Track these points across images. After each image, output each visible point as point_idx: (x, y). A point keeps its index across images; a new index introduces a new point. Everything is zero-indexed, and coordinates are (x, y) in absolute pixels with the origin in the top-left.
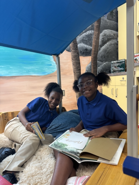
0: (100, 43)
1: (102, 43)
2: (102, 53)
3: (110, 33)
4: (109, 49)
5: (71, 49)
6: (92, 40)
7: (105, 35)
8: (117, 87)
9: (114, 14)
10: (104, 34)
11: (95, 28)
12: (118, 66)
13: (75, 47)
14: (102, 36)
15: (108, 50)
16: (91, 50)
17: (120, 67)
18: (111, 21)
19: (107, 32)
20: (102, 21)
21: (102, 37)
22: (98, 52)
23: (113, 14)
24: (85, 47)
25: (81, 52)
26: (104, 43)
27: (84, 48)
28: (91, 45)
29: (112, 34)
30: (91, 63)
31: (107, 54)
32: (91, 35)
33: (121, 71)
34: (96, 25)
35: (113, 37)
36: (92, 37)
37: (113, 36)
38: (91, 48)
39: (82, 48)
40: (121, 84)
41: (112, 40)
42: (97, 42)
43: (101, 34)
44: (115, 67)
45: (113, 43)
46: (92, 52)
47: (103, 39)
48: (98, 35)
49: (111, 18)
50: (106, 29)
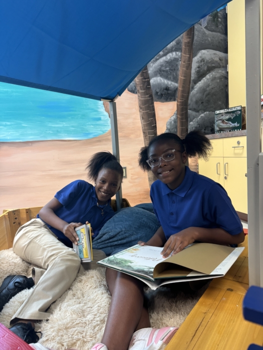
0: (193, 76)
1: (196, 76)
2: (198, 95)
3: (213, 56)
4: (211, 87)
5: (138, 88)
6: (178, 70)
7: (203, 60)
8: (226, 160)
9: (219, 19)
10: (200, 59)
11: (183, 47)
12: (229, 120)
13: (146, 84)
14: (197, 62)
16: (177, 89)
17: (233, 121)
18: (214, 33)
19: (206, 54)
20: (196, 33)
21: (198, 65)
22: (189, 93)
23: (218, 20)
24: (164, 83)
25: (157, 93)
26: (201, 75)
27: (164, 86)
28: (175, 79)
29: (217, 59)
30: (177, 114)
31: (206, 96)
32: (176, 60)
33: (234, 128)
34: (186, 41)
35: (219, 64)
36: (177, 65)
37: (219, 61)
38: (176, 85)
39: (159, 85)
40: (235, 154)
41: (216, 70)
42: (187, 74)
43: (195, 59)
44: (223, 122)
45: (218, 75)
46: (179, 94)
47: (199, 67)
48: (190, 60)
49: (213, 28)
50: (204, 49)
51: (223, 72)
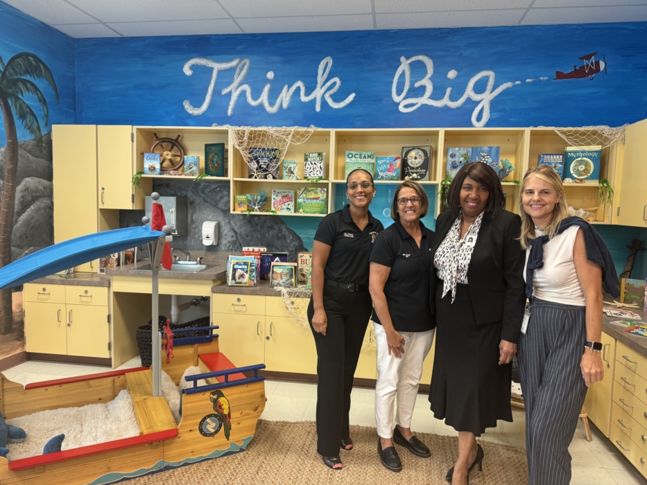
0: (17, 208)
1: (20, 207)
2: (22, 229)
3: (37, 184)
4: (35, 219)
7: (27, 189)
8: (70, 307)
9: (44, 145)
10: (24, 188)
11: (6, 174)
14: (20, 192)
15: (32, 221)
18: (38, 159)
20: (20, 158)
21: (21, 194)
22: (12, 227)
23: (42, 145)
26: (25, 206)
29: (41, 188)
31: (31, 229)
34: (9, 168)
35: (43, 193)
37: (44, 190)
40: (81, 302)
41: (41, 200)
42: (11, 206)
43: (19, 188)
45: (43, 205)
46: (1, 229)
47: (22, 197)
48: (13, 189)
49: (37, 153)
50: (28, 177)
51: (48, 202)
